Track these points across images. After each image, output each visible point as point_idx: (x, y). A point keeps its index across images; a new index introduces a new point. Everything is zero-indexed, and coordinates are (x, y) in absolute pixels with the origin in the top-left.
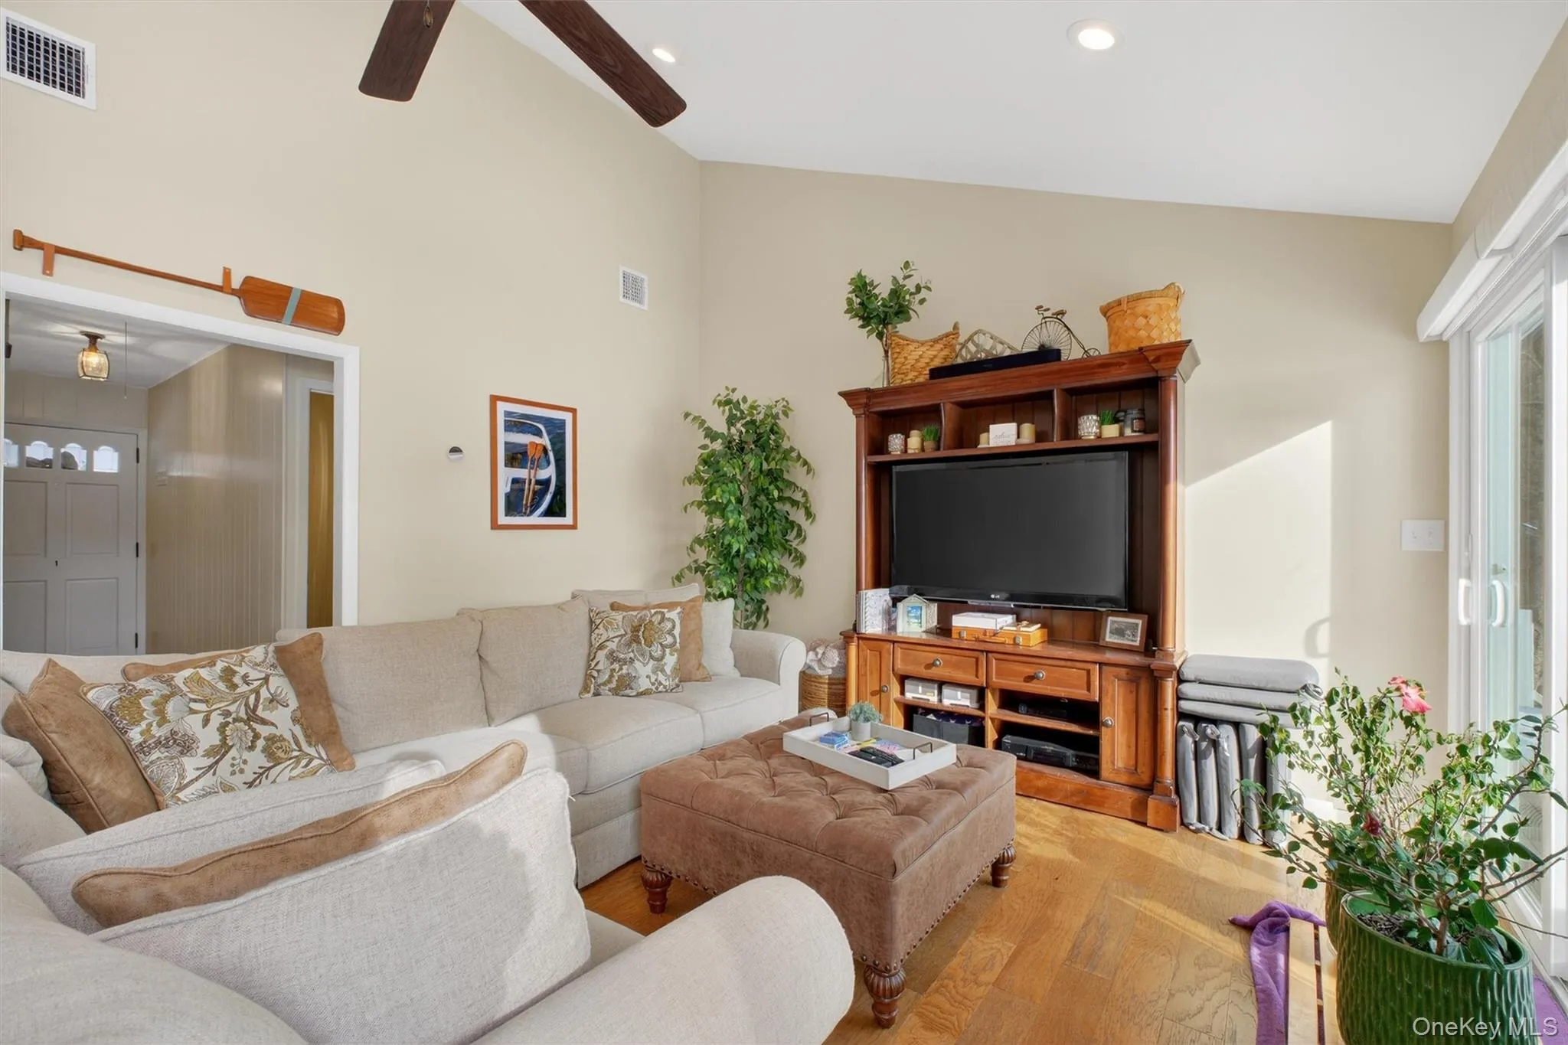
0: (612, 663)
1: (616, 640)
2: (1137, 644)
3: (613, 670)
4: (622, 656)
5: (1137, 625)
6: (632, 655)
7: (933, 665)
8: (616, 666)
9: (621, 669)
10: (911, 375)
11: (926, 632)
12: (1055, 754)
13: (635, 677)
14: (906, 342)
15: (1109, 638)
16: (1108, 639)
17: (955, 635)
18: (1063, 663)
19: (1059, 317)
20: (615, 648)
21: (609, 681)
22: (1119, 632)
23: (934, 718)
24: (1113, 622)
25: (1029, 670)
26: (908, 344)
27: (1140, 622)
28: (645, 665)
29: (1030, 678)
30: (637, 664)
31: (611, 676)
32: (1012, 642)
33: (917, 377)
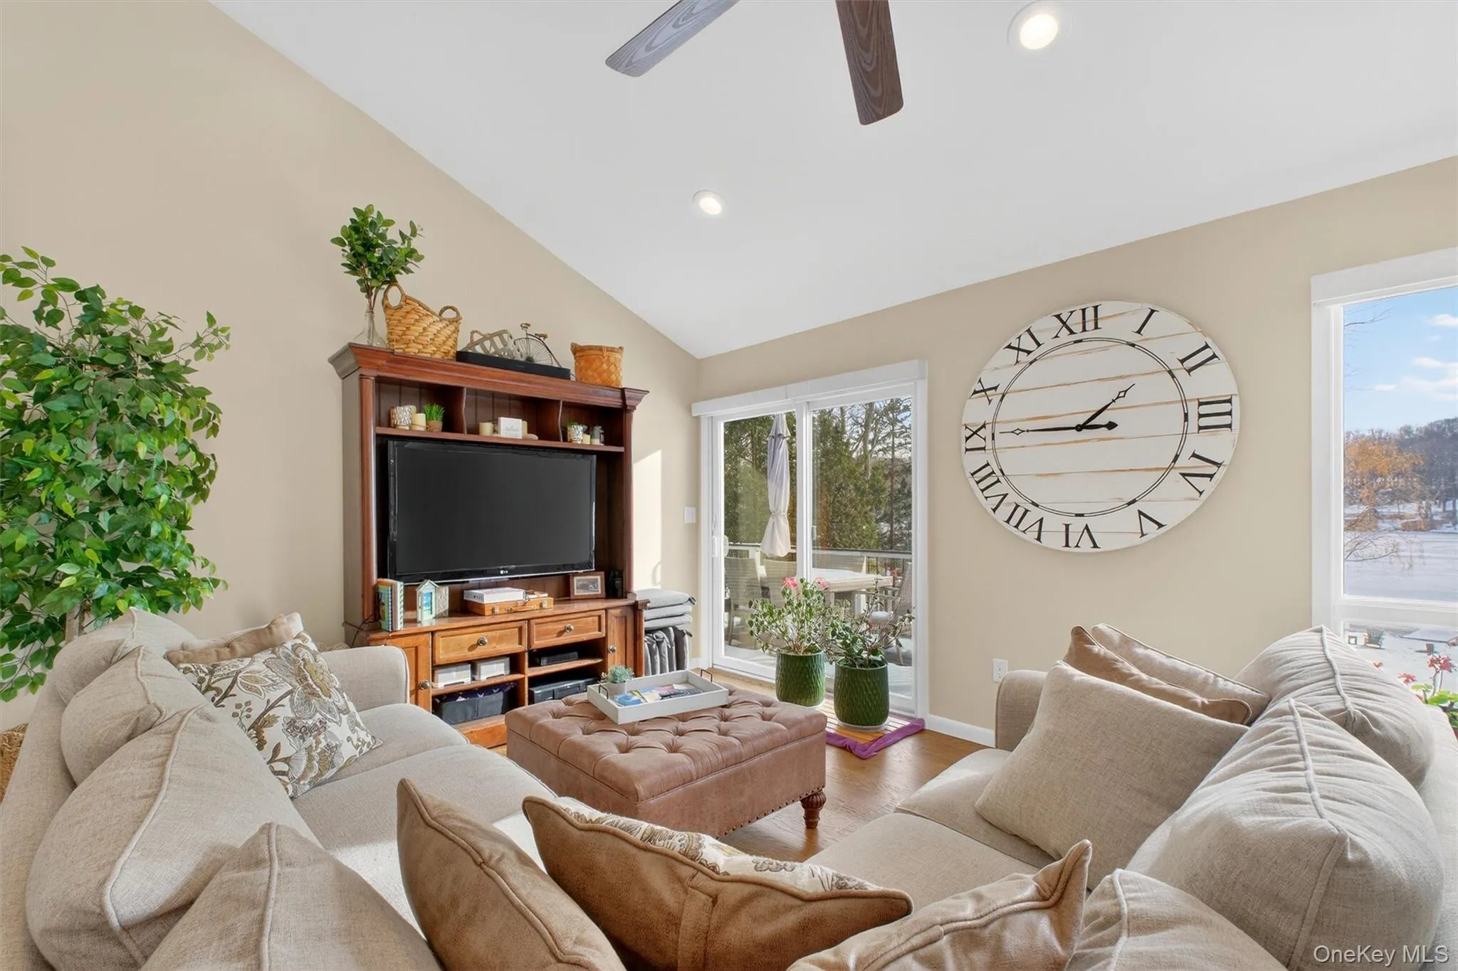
0: (302, 738)
1: (286, 701)
2: (600, 592)
3: (309, 749)
4: (310, 722)
5: (597, 580)
6: (318, 716)
7: (481, 642)
8: (310, 740)
9: (318, 742)
10: (432, 348)
11: (436, 617)
12: (572, 687)
13: (336, 746)
14: (425, 312)
15: (577, 592)
16: (576, 594)
17: (488, 612)
18: (584, 615)
19: (542, 338)
20: (292, 715)
21: (309, 767)
22: (584, 587)
23: (463, 699)
24: (578, 581)
25: (560, 627)
26: (427, 315)
27: (599, 577)
28: (339, 723)
29: (560, 633)
30: (332, 727)
31: (310, 759)
32: (538, 607)
33: (435, 353)
